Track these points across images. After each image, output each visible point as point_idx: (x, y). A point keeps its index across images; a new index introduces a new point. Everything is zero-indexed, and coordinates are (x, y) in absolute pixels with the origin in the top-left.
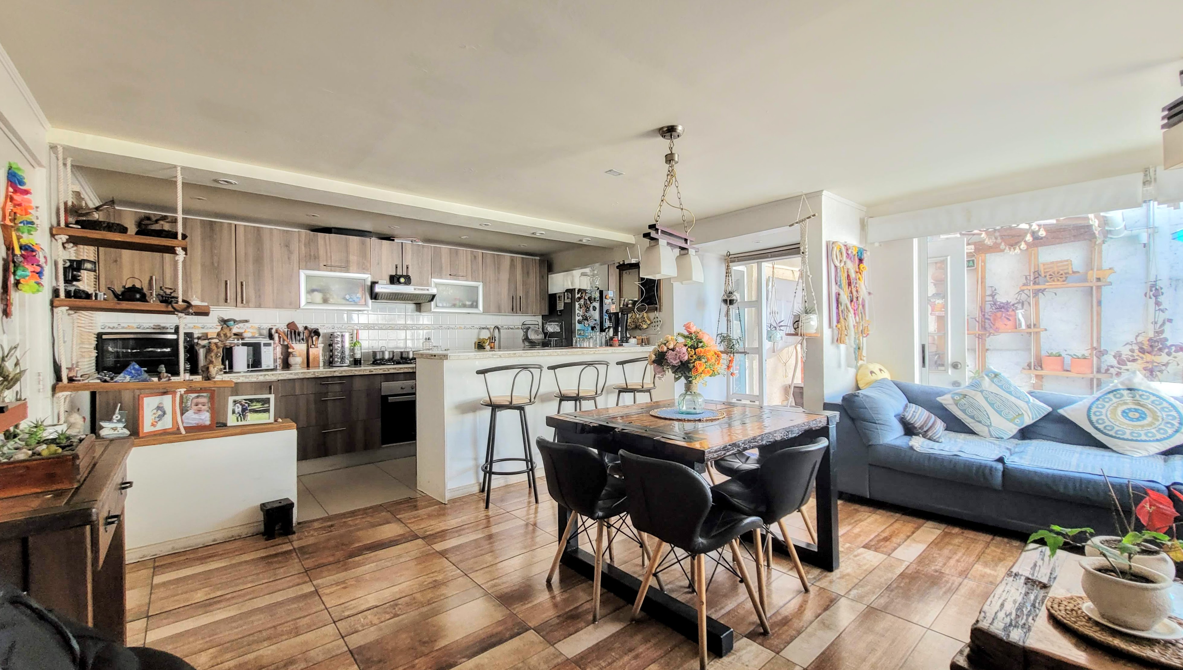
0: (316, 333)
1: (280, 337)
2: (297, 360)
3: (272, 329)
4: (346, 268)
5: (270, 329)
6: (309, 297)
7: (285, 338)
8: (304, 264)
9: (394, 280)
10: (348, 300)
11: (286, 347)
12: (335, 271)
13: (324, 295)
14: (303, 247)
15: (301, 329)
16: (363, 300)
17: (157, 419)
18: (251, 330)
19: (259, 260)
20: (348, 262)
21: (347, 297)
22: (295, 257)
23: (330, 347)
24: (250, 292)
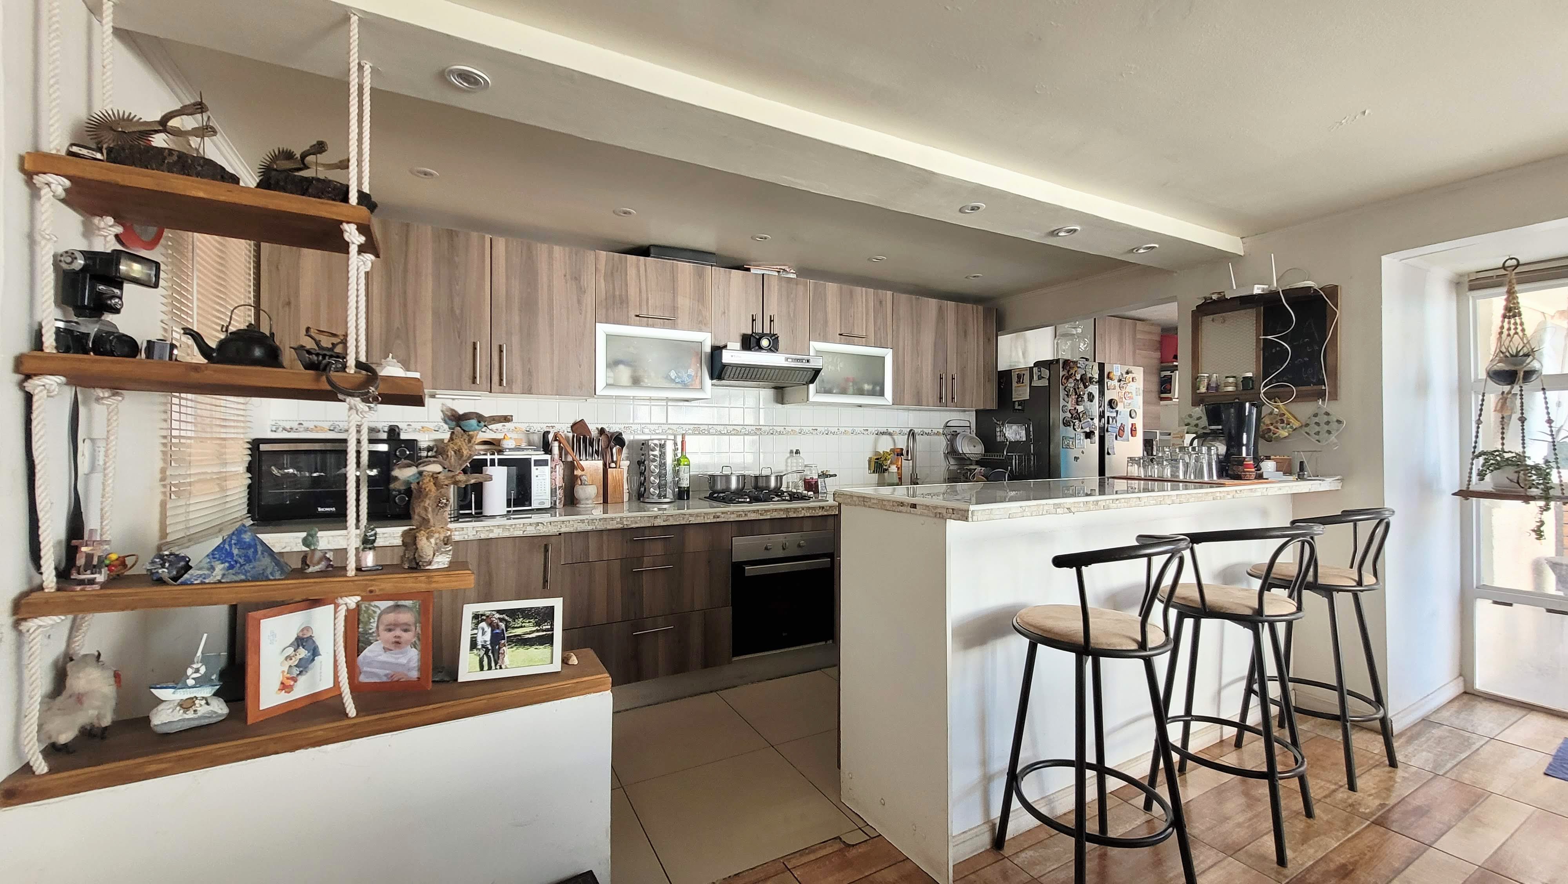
0: (618, 440)
1: (561, 449)
2: (588, 492)
3: (548, 432)
4: (670, 321)
5: (546, 434)
6: (611, 374)
7: (570, 450)
8: (604, 311)
9: (749, 342)
10: (673, 381)
11: (571, 467)
12: (653, 326)
13: (634, 371)
14: (602, 281)
15: (594, 433)
16: (698, 381)
17: (296, 671)
18: (514, 436)
19: (529, 306)
20: (674, 309)
21: (673, 374)
22: (589, 300)
23: (640, 466)
24: (513, 364)
